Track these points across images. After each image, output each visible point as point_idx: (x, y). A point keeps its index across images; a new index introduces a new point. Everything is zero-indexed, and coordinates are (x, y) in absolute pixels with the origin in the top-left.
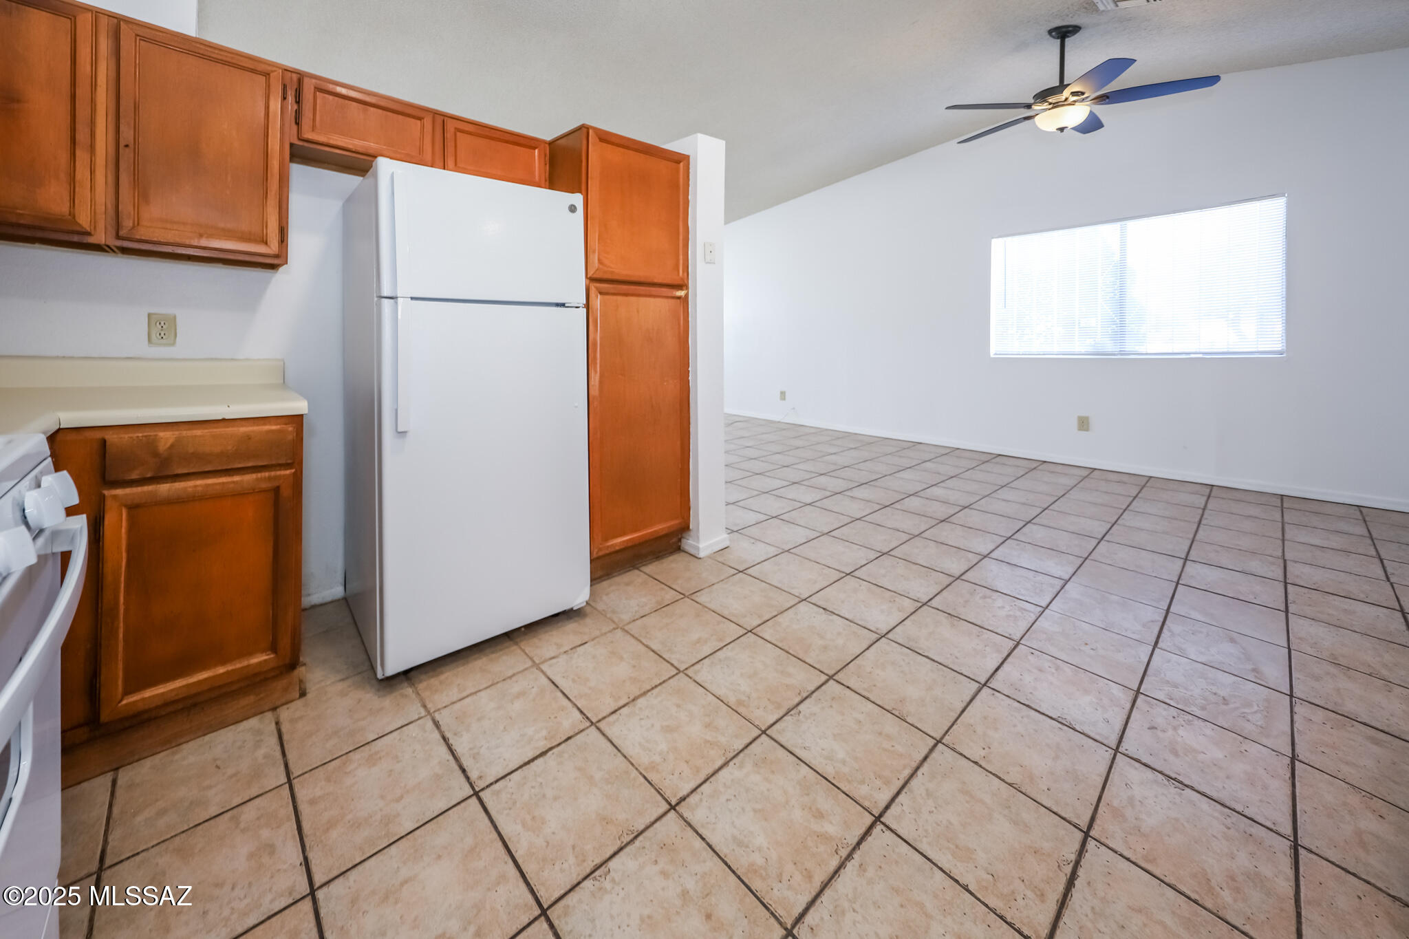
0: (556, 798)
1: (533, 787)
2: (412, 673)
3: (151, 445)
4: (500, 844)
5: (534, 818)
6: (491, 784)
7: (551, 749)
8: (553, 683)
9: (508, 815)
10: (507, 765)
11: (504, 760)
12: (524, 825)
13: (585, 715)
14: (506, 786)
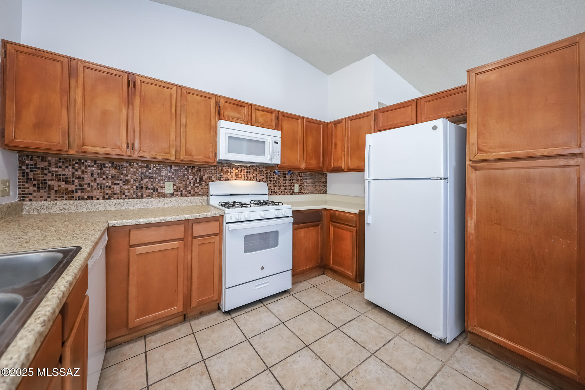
0: (339, 345)
1: (342, 340)
2: (378, 307)
3: (335, 214)
4: (324, 335)
5: (332, 341)
6: (341, 331)
7: (358, 343)
8: (390, 341)
9: (332, 336)
10: (348, 333)
11: (350, 332)
12: (330, 339)
13: (377, 351)
14: (341, 334)
